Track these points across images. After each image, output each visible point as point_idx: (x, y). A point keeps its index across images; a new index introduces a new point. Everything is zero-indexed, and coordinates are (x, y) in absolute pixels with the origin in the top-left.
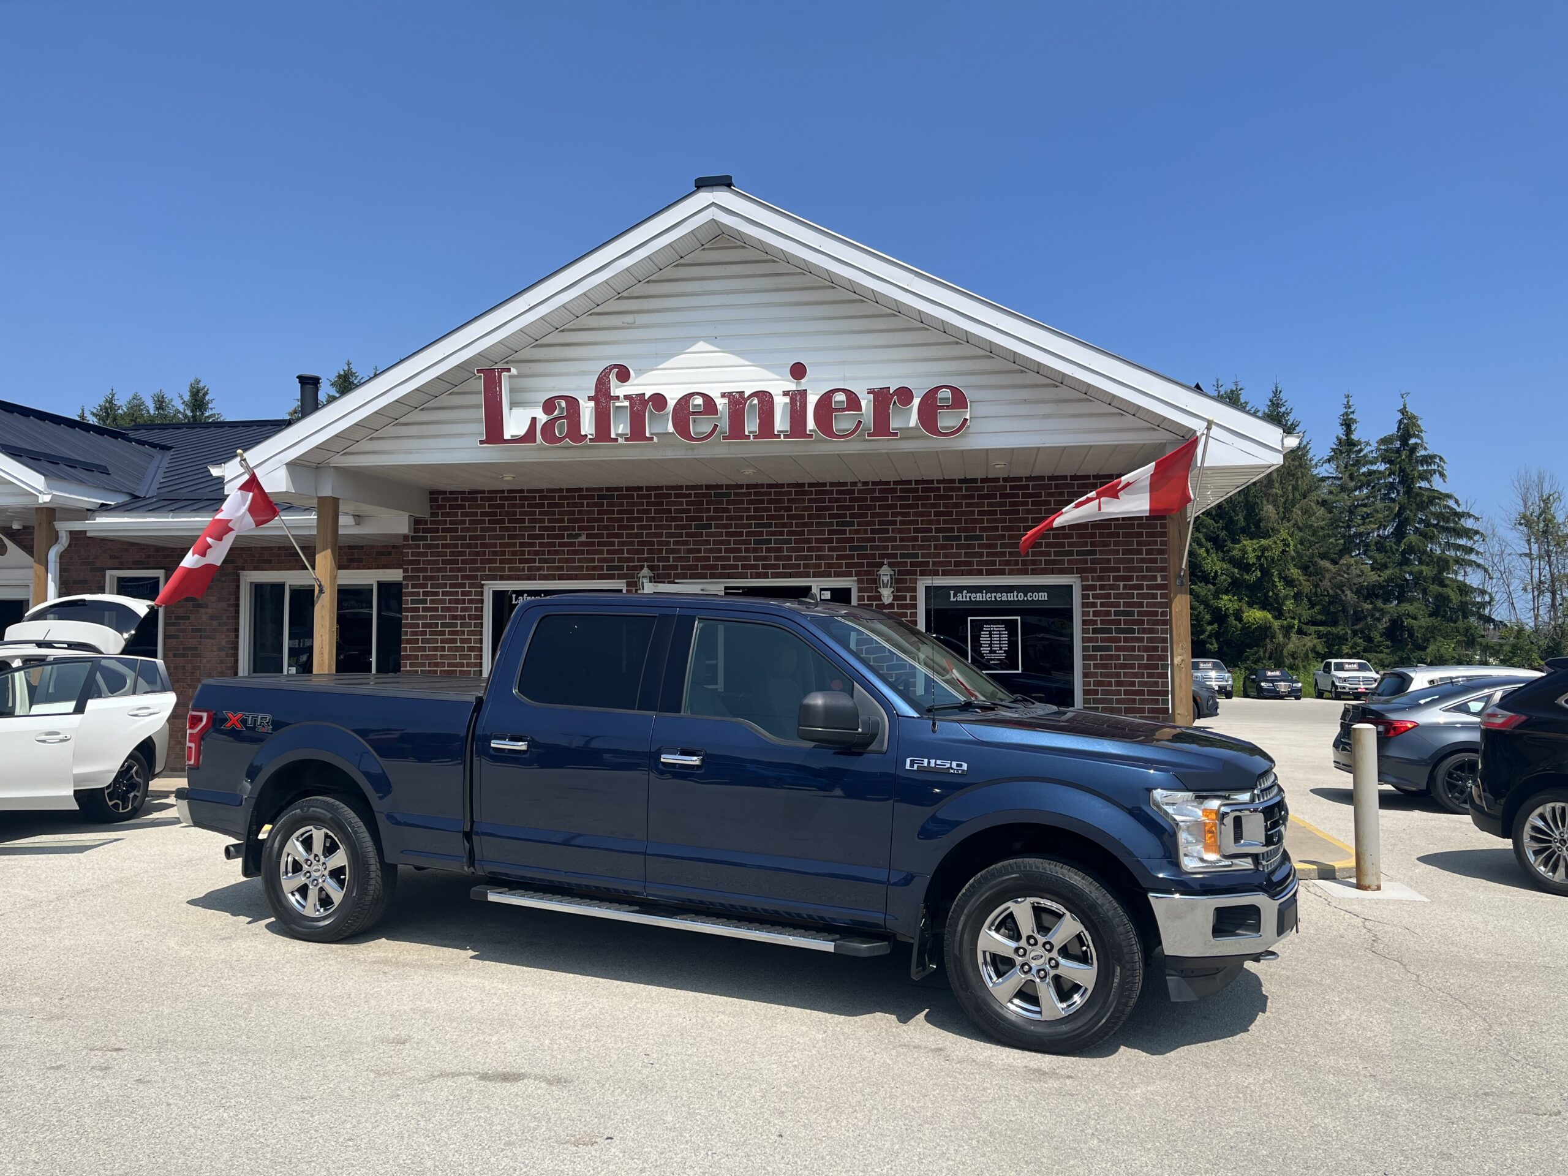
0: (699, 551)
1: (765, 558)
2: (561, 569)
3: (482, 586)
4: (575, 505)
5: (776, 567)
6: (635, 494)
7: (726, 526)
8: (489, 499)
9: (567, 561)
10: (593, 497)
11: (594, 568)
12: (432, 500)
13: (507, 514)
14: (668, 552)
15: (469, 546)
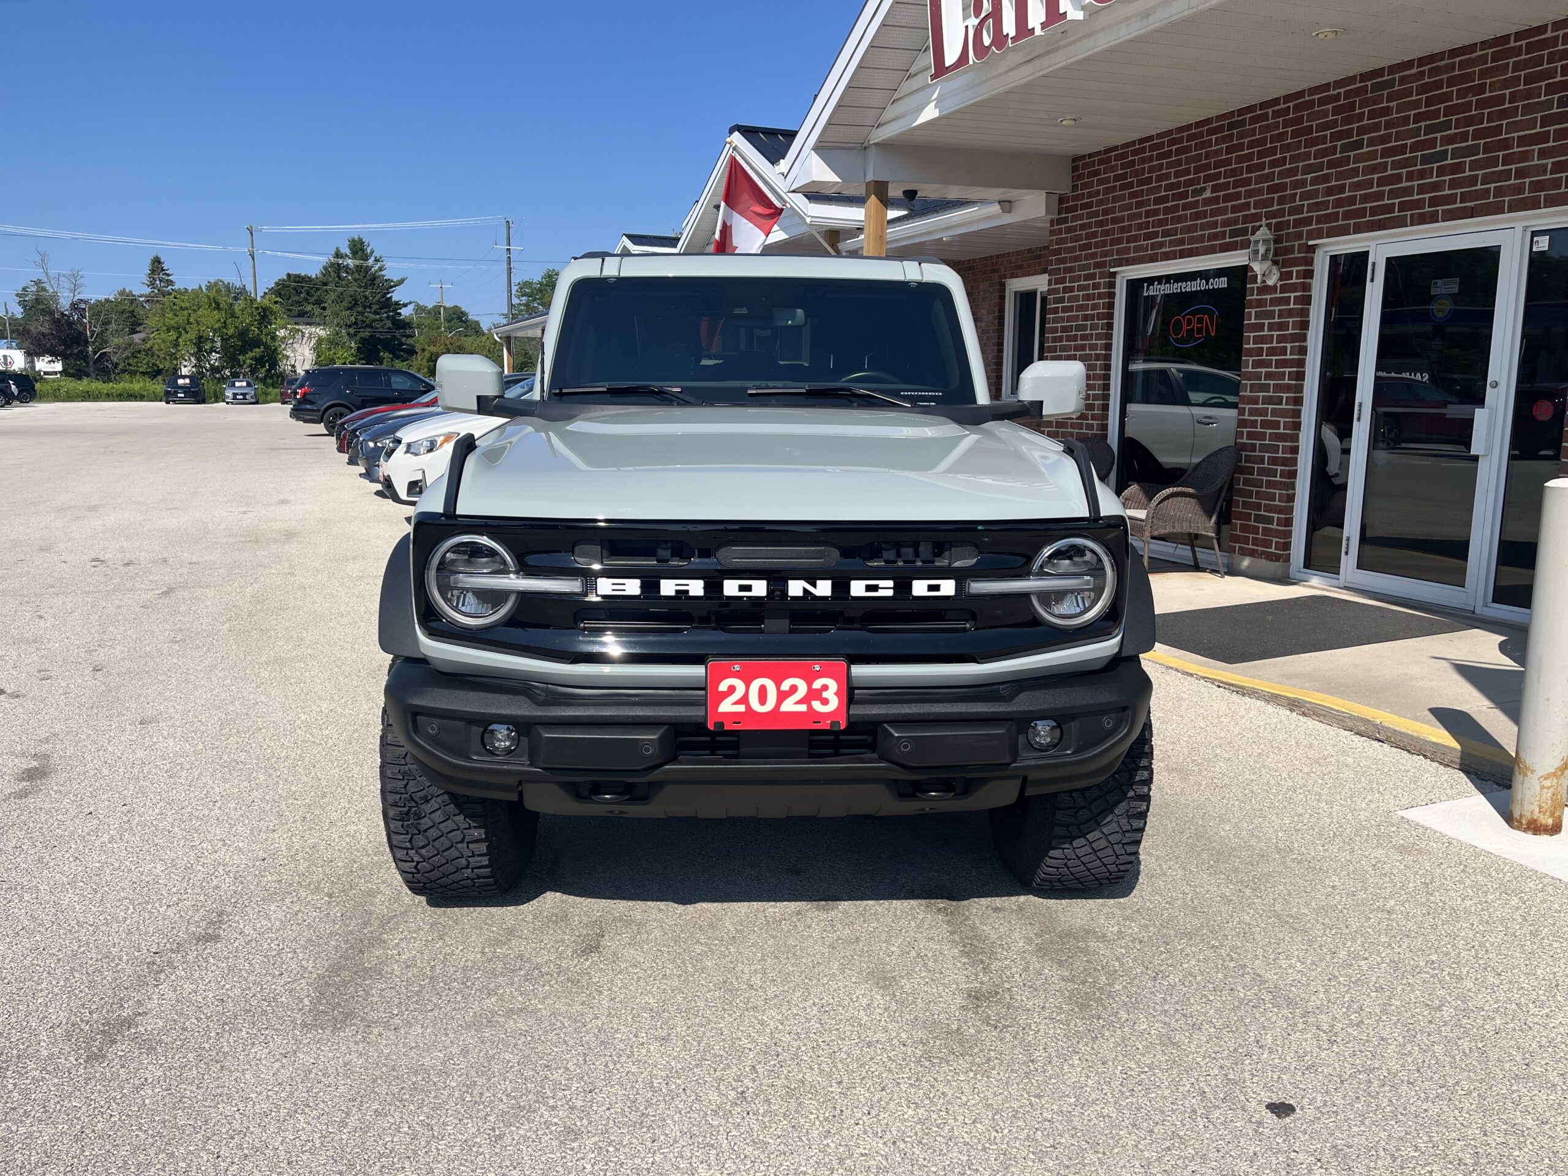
0: (1342, 189)
1: (1436, 186)
2: (1181, 242)
3: (1114, 274)
4: (1203, 145)
5: (1451, 199)
6: (1270, 111)
7: (1384, 139)
8: (1123, 156)
9: (1189, 229)
10: (1220, 129)
11: (1215, 237)
12: (1075, 169)
13: (1137, 173)
14: (1305, 196)
15: (1100, 224)
